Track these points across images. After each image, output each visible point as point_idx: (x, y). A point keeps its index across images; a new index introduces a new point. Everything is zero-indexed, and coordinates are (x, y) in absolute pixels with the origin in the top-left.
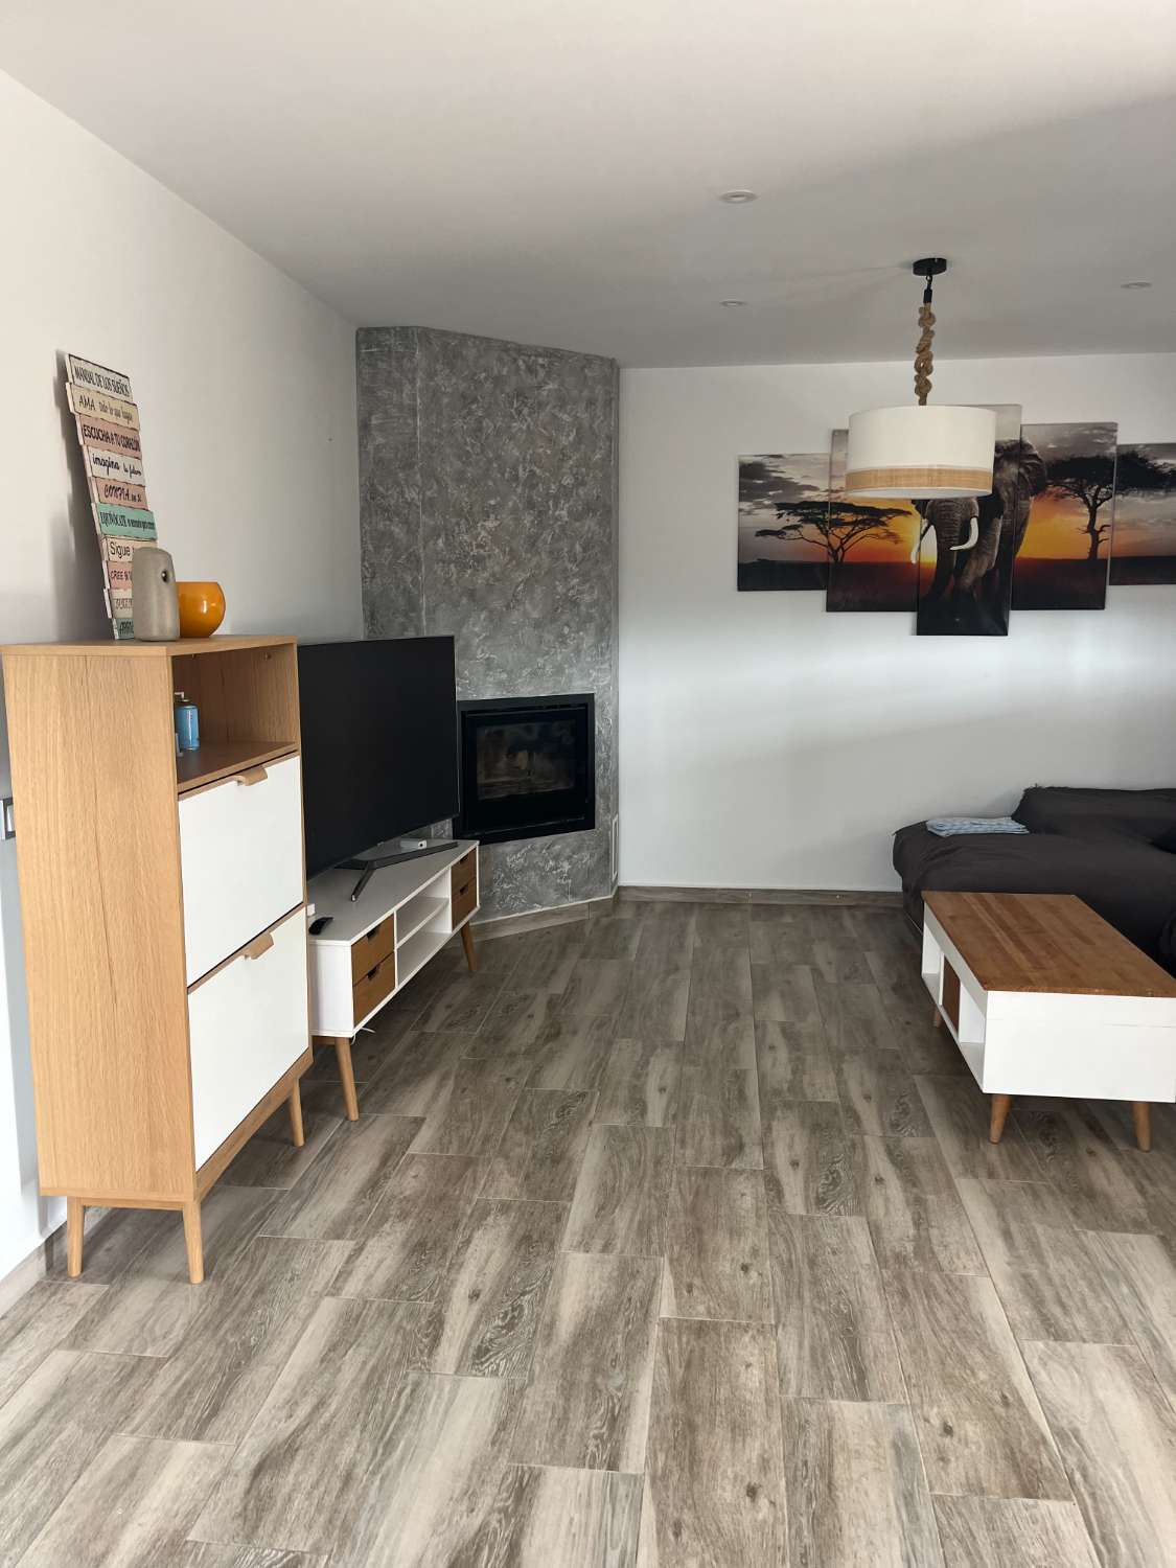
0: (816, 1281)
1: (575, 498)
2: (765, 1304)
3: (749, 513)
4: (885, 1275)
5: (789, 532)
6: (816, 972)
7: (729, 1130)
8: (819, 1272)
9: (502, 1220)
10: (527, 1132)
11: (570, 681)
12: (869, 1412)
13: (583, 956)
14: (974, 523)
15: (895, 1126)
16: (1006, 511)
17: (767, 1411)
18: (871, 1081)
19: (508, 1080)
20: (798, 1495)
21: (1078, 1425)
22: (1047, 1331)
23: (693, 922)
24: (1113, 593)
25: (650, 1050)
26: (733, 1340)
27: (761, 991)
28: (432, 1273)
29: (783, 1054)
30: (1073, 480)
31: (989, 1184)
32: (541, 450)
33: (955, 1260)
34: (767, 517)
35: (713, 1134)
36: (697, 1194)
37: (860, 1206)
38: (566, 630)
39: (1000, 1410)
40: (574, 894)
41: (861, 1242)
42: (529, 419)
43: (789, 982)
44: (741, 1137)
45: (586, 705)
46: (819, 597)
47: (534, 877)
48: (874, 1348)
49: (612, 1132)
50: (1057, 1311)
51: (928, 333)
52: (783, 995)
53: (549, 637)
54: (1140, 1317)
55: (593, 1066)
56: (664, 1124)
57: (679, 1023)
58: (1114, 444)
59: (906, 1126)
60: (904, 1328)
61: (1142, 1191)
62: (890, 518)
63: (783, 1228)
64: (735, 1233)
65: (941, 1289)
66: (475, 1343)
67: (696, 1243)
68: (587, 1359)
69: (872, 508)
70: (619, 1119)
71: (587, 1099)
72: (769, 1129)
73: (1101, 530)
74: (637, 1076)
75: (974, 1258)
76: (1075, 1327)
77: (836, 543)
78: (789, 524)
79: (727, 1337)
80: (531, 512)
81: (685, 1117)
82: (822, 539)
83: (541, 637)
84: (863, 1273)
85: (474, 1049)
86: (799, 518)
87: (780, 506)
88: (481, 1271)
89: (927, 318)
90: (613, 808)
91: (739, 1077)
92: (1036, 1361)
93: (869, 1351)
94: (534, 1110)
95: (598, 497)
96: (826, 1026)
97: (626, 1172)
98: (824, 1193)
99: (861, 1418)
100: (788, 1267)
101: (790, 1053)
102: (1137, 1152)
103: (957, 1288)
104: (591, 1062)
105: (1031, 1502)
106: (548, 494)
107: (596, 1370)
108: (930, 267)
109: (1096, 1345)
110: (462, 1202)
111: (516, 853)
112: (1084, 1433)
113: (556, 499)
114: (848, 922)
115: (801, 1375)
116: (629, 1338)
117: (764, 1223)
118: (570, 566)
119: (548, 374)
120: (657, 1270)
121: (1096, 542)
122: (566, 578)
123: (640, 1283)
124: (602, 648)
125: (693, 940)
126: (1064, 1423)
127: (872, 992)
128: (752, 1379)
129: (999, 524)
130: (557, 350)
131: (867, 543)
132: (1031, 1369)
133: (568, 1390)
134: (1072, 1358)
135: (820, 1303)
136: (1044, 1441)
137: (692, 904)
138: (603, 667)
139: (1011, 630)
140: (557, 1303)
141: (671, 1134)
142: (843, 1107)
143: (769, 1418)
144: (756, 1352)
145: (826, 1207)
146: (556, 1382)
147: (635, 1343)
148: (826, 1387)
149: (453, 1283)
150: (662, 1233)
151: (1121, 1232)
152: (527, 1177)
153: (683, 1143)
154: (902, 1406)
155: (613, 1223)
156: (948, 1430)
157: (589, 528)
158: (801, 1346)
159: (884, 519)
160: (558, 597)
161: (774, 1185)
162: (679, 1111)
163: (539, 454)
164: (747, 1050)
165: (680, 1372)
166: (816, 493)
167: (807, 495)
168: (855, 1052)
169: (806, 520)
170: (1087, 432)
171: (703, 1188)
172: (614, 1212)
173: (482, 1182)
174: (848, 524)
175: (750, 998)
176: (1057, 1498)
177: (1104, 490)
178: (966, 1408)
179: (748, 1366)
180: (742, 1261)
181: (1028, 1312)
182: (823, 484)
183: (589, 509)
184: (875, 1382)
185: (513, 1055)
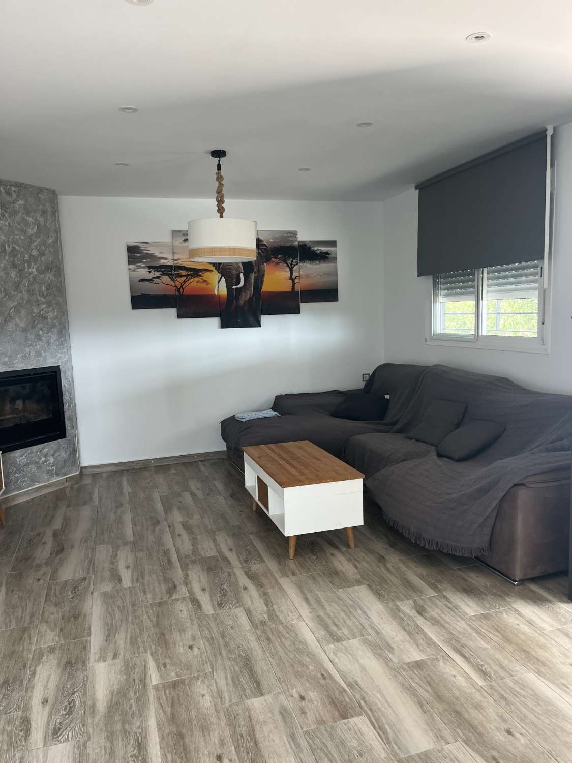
0: (227, 645)
1: (40, 262)
2: (205, 663)
3: (134, 270)
4: (258, 632)
5: (155, 280)
6: (193, 495)
7: (166, 580)
8: (227, 640)
9: (51, 657)
10: (56, 605)
11: (46, 360)
12: (266, 701)
13: (68, 506)
14: (242, 275)
15: (246, 561)
16: (255, 270)
17: (217, 716)
18: (230, 542)
19: (38, 580)
20: (242, 753)
21: (356, 678)
22: (333, 638)
23: (125, 479)
24: (303, 306)
25: (116, 548)
26: (193, 685)
27: (168, 509)
28: (16, 696)
29: (185, 536)
30: (282, 256)
31: (293, 578)
32: (17, 237)
33: (287, 617)
34: (143, 272)
35: (159, 584)
36: (158, 616)
37: (239, 603)
38: (41, 333)
39: (322, 681)
40: (57, 474)
41: (244, 620)
42: (9, 219)
43: (181, 502)
44: (174, 583)
45: (56, 372)
46: (173, 312)
47: (33, 468)
48: (261, 669)
49: (105, 595)
50: (335, 629)
51: (221, 185)
52: (179, 508)
53: (31, 336)
54: (369, 622)
55: (87, 562)
56: (132, 585)
57: (129, 531)
58: (297, 240)
59: (251, 560)
60: (272, 655)
61: (356, 567)
62: (203, 273)
63: (205, 622)
64: (182, 631)
65: (284, 633)
66: (52, 727)
67: (163, 640)
68: (117, 718)
69: (194, 268)
70: (108, 587)
71: (87, 581)
72: (187, 575)
73: (295, 278)
74: (113, 563)
75: (295, 614)
76: (344, 634)
77: (179, 285)
78: (155, 276)
79: (189, 685)
80: (15, 269)
81: (143, 578)
82: (172, 283)
83: (26, 337)
84: (248, 634)
85: (14, 567)
86: (160, 273)
87: (150, 267)
88: (46, 687)
89: (219, 178)
90: (75, 426)
91: (166, 553)
92: (332, 654)
93: (259, 671)
94: (57, 592)
95: (52, 262)
96: (203, 520)
97: (118, 614)
98: (221, 600)
99: (262, 704)
100: (211, 640)
101: (189, 536)
102: (350, 550)
103: (291, 629)
104: (85, 561)
105: (345, 721)
106: (24, 260)
107: (124, 722)
108: (218, 154)
109: (354, 640)
110: (25, 653)
111: (22, 456)
112: (360, 682)
113: (29, 262)
114: (202, 468)
115: (229, 691)
116: (138, 700)
117: (195, 622)
118: (40, 298)
119: (18, 196)
120: (145, 661)
121: (294, 284)
122: (38, 305)
123: (138, 670)
124: (62, 341)
125: (127, 489)
126: (350, 680)
127: (221, 500)
128: (207, 702)
129: (253, 276)
130: (23, 184)
131: (194, 285)
132: (331, 659)
133: (111, 737)
134: (346, 649)
135: (231, 654)
136: (345, 691)
137: (123, 471)
138: (63, 351)
139: (262, 324)
140: (94, 694)
141: (137, 589)
142: (220, 557)
143: (219, 718)
144: (205, 688)
145: (223, 607)
146: (103, 735)
147: (142, 701)
148: (243, 695)
149: (30, 698)
150: (144, 641)
151: (352, 587)
152: (61, 630)
153: (145, 592)
154: (279, 693)
155: (116, 642)
156: (302, 698)
157: (49, 278)
158: (226, 678)
159: (200, 273)
160: (34, 315)
161: (196, 602)
162: (139, 575)
163: (17, 238)
164: (167, 538)
165: (169, 710)
166: (166, 261)
167: (162, 262)
168: (220, 530)
169: (164, 274)
170: (285, 235)
171: (160, 612)
172: (115, 636)
173: (35, 639)
174: (184, 276)
175: (162, 512)
176: (356, 715)
177: (295, 261)
178: (308, 685)
179: (203, 696)
180: (188, 645)
181: (323, 633)
182: (170, 256)
183: (48, 268)
184: (265, 684)
185: (38, 566)
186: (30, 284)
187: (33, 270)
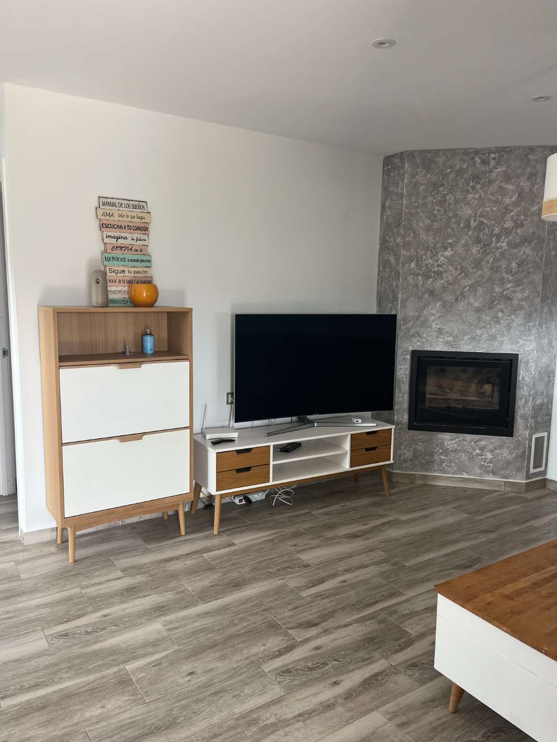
1: (514, 235)
9: (170, 596)
10: (254, 569)
11: (501, 345)
13: (457, 507)
19: (295, 546)
25: (381, 562)
28: (114, 599)
35: (317, 612)
40: (494, 473)
42: (481, 191)
45: (511, 361)
49: (282, 587)
53: (486, 318)
55: (341, 556)
70: (296, 584)
71: (304, 569)
74: (347, 570)
80: (478, 245)
83: (480, 318)
85: (313, 527)
94: (276, 562)
106: (492, 234)
110: (175, 581)
111: (452, 440)
113: (498, 237)
119: (498, 163)
122: (503, 284)
138: (529, 338)
149: (110, 607)
152: (214, 586)
160: (495, 294)
173: (197, 579)
185: (320, 537)
186: (495, 260)
187: (503, 244)
